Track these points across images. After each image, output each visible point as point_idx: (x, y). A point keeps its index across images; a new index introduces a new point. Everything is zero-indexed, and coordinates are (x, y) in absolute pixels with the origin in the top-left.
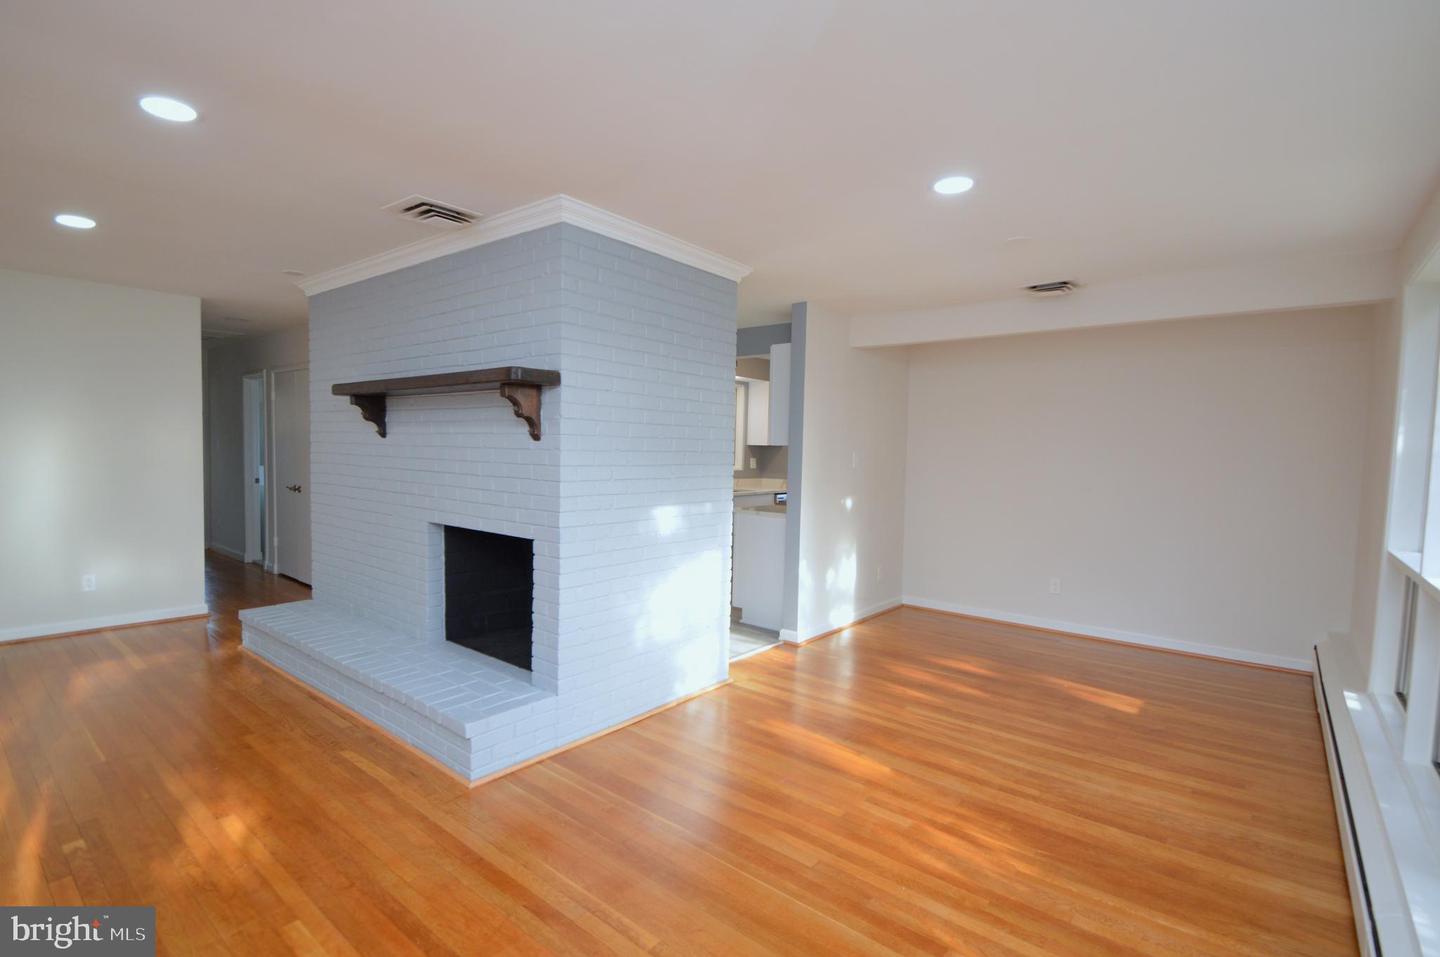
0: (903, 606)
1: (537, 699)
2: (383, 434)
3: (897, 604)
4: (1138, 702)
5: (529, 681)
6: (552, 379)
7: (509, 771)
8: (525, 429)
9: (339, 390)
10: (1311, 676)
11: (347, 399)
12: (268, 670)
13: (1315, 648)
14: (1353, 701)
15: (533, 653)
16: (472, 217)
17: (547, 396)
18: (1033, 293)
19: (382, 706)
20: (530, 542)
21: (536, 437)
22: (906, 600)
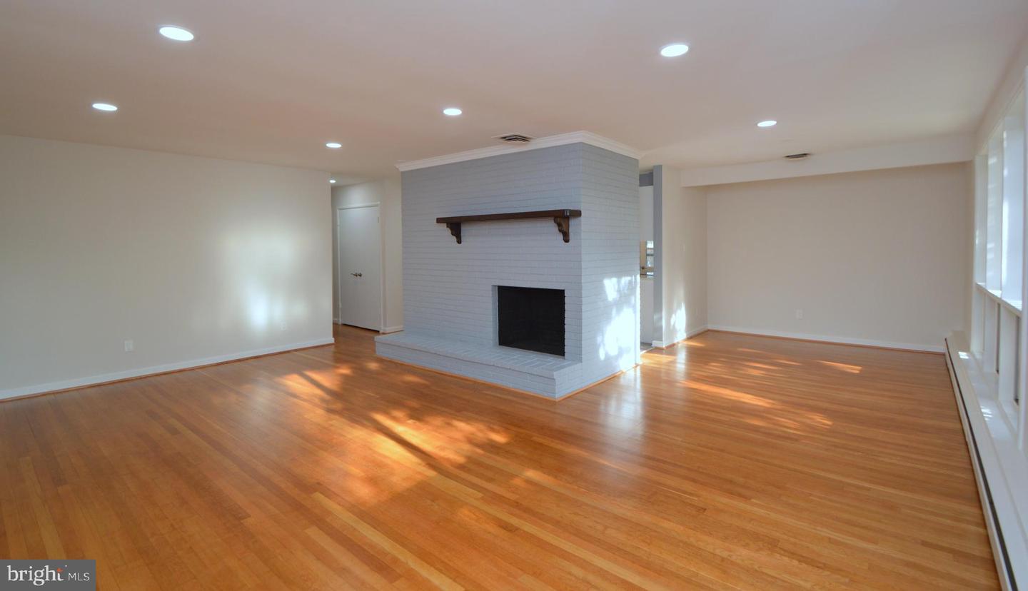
0: (709, 330)
1: (569, 365)
2: (459, 242)
3: (706, 329)
4: (860, 368)
5: (564, 359)
6: (577, 214)
7: (568, 395)
8: (561, 237)
9: (440, 220)
10: (944, 355)
11: (445, 225)
12: (402, 364)
13: (946, 339)
14: (963, 355)
15: (566, 344)
16: (530, 139)
17: (572, 222)
18: (788, 159)
19: (490, 373)
20: (563, 291)
21: (566, 240)
22: (710, 327)
